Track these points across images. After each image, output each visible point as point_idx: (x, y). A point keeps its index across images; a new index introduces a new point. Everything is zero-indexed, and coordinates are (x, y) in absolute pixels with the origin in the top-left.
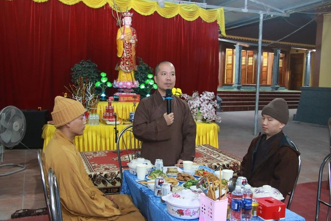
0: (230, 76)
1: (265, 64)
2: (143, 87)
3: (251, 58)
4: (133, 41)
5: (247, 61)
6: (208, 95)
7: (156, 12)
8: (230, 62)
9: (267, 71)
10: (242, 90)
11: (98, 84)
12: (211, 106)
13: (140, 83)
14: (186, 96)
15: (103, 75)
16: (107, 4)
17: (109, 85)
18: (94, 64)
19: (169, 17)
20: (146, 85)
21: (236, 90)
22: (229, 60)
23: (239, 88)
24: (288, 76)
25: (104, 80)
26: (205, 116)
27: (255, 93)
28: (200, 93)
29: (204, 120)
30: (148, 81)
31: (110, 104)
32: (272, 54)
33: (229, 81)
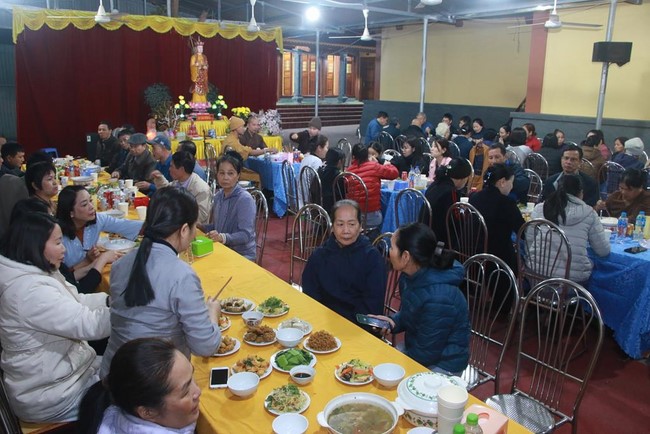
0: (288, 86)
1: (330, 70)
2: (214, 107)
3: (313, 63)
4: (205, 67)
5: (309, 67)
6: (272, 113)
7: (218, 34)
8: (288, 69)
9: (333, 79)
10: (303, 103)
11: (177, 106)
12: (275, 122)
13: (212, 104)
14: (253, 114)
15: (181, 97)
16: (173, 29)
17: (187, 106)
18: (166, 87)
19: (230, 37)
20: (218, 105)
21: (296, 103)
22: (286, 65)
23: (299, 101)
24: (358, 84)
25: (183, 102)
26: (271, 130)
27: (314, 106)
28: (265, 111)
29: (270, 134)
30: (218, 102)
31: (192, 123)
32: (337, 58)
33: (288, 91)
